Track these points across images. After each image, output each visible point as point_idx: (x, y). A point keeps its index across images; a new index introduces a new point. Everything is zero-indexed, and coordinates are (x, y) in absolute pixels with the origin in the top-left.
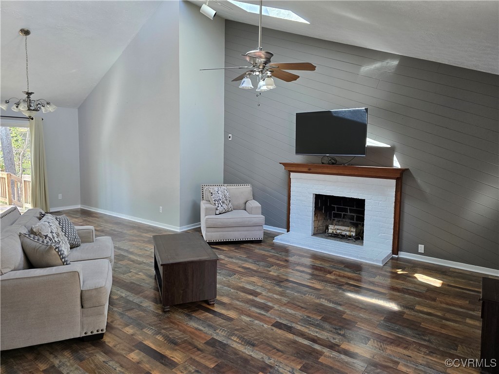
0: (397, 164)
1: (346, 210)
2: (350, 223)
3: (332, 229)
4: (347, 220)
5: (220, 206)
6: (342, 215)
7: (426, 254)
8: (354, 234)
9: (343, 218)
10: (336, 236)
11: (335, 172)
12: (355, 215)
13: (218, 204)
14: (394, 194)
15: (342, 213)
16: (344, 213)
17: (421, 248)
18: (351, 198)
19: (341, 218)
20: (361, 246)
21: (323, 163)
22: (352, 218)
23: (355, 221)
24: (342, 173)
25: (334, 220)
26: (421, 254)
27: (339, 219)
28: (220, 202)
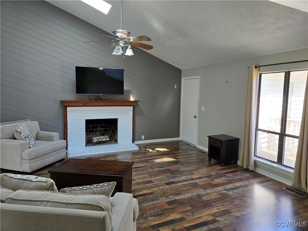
0: (132, 99)
1: (97, 127)
2: (100, 134)
3: (95, 139)
4: (98, 133)
5: (31, 141)
6: (95, 130)
7: (145, 139)
8: (108, 139)
9: (96, 132)
10: (100, 143)
11: (102, 105)
12: (102, 129)
13: (29, 139)
14: (132, 114)
15: (95, 129)
16: (96, 129)
17: (143, 137)
18: (111, 119)
19: (94, 132)
20: (117, 144)
21: (90, 100)
22: (101, 131)
23: (103, 133)
24: (106, 105)
25: (89, 134)
26: (143, 140)
27: (93, 133)
28: (30, 137)
